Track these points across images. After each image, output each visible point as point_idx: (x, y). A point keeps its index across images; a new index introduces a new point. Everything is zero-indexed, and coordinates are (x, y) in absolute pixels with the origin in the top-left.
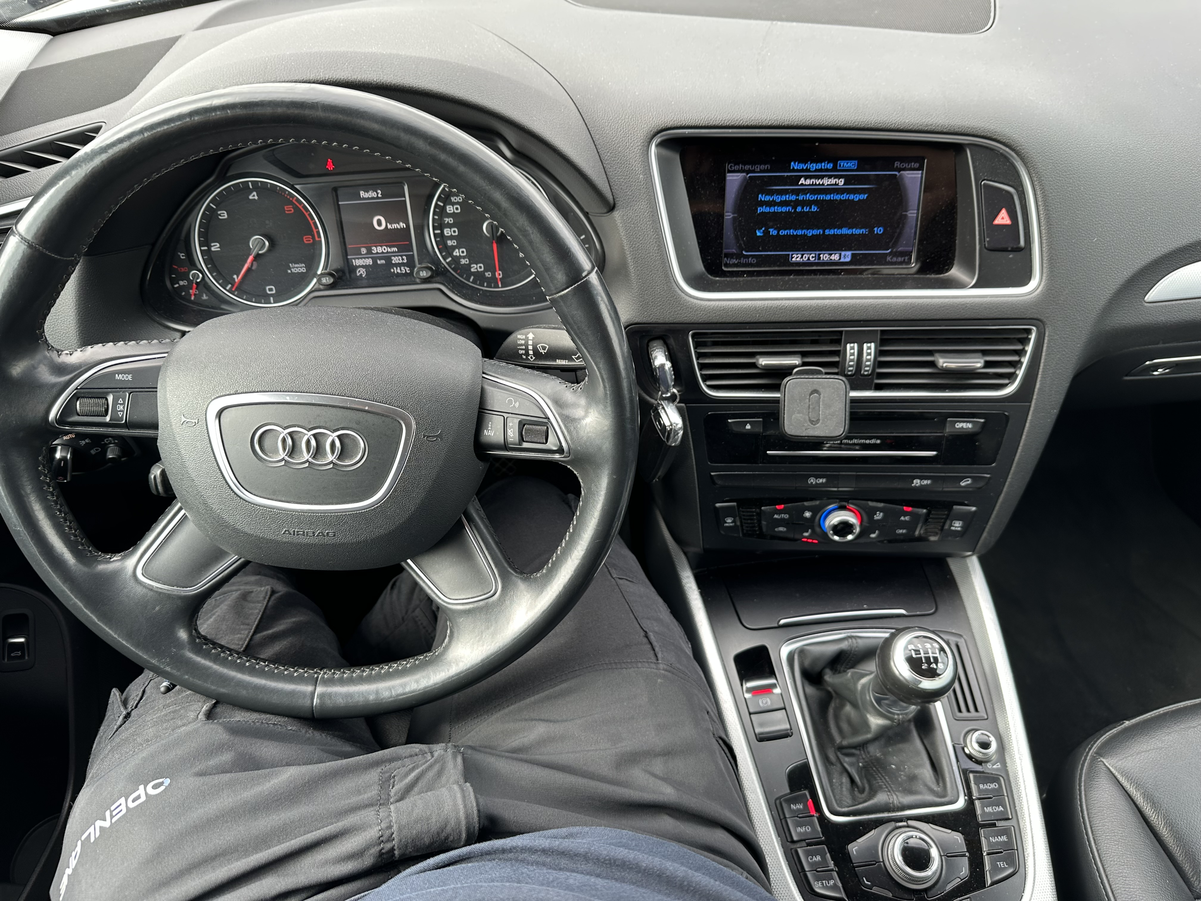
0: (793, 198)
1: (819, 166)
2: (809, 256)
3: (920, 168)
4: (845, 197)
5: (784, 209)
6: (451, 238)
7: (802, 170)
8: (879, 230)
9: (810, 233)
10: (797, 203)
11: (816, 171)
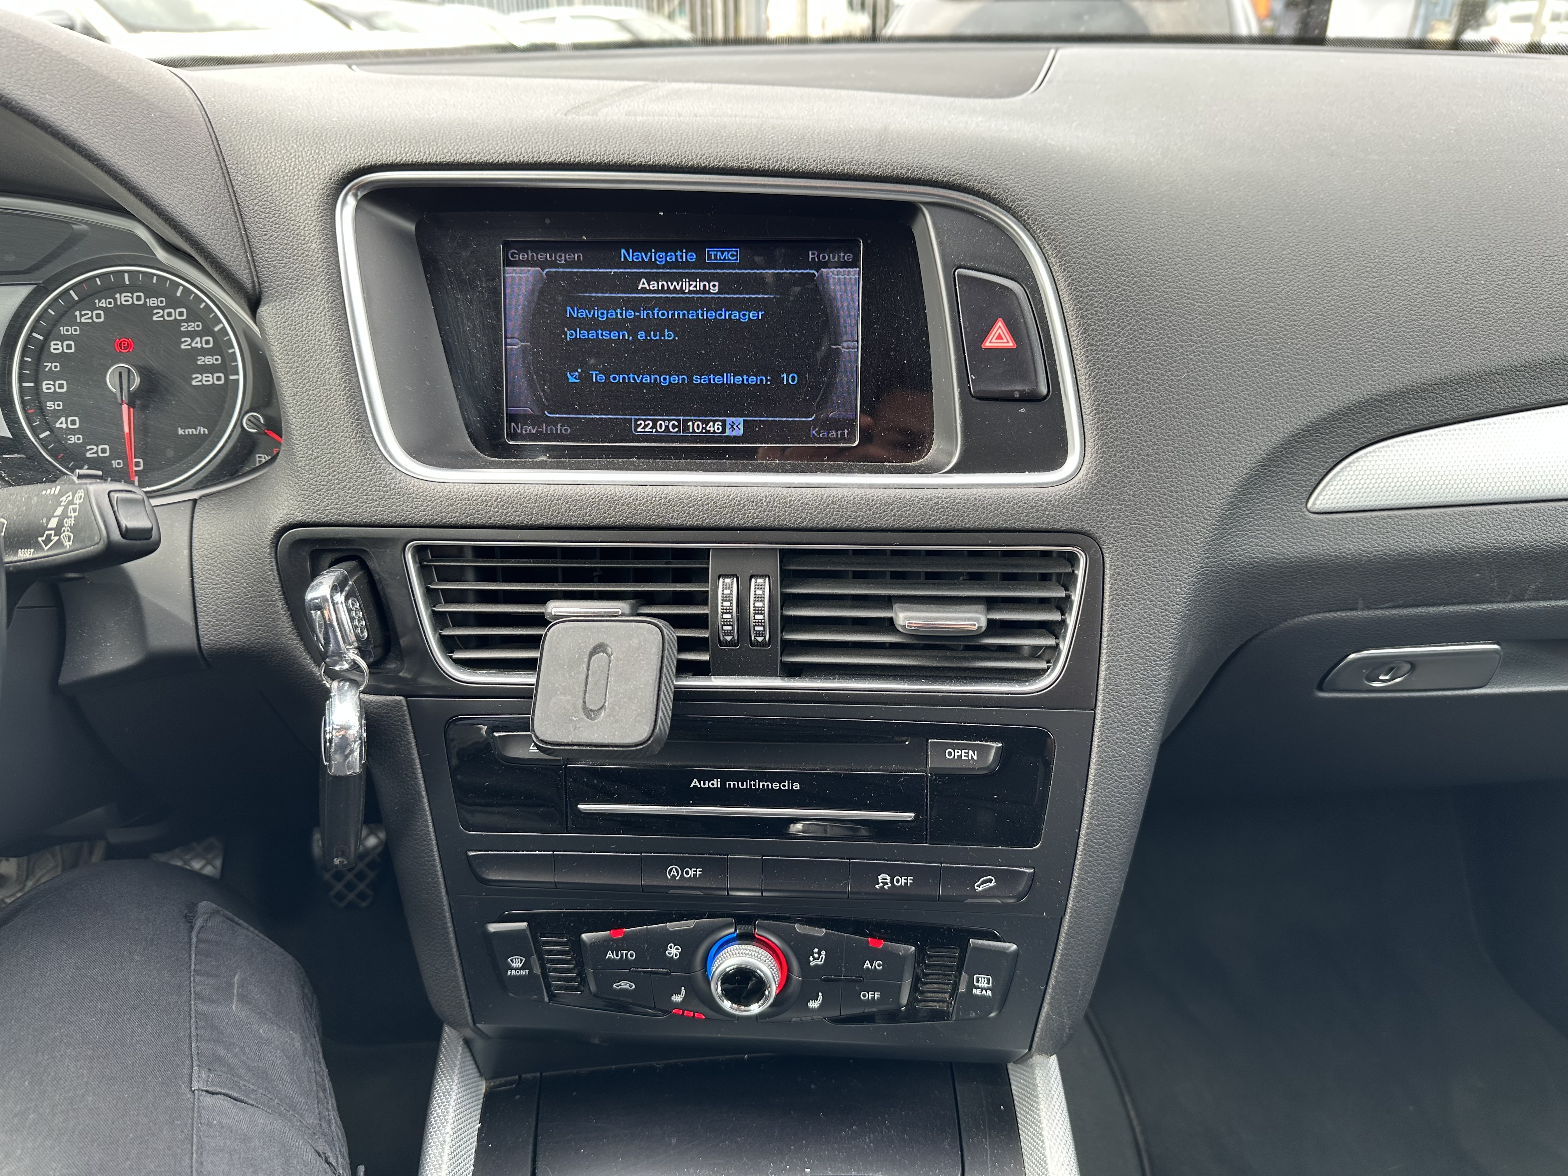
0: (630, 314)
1: (671, 257)
2: (666, 424)
3: (854, 264)
4: (723, 314)
5: (614, 335)
6: (55, 397)
7: (643, 264)
8: (789, 379)
9: (666, 380)
10: (636, 325)
11: (667, 265)
